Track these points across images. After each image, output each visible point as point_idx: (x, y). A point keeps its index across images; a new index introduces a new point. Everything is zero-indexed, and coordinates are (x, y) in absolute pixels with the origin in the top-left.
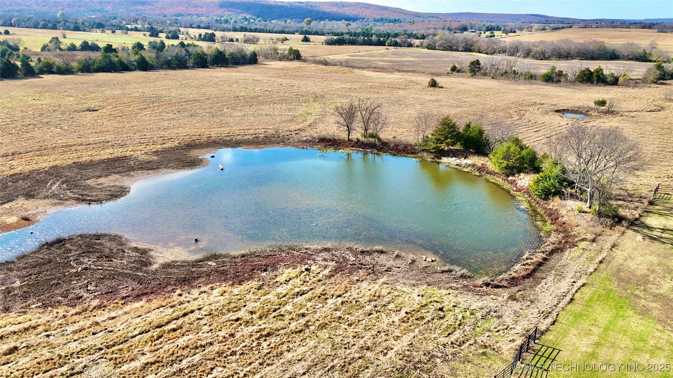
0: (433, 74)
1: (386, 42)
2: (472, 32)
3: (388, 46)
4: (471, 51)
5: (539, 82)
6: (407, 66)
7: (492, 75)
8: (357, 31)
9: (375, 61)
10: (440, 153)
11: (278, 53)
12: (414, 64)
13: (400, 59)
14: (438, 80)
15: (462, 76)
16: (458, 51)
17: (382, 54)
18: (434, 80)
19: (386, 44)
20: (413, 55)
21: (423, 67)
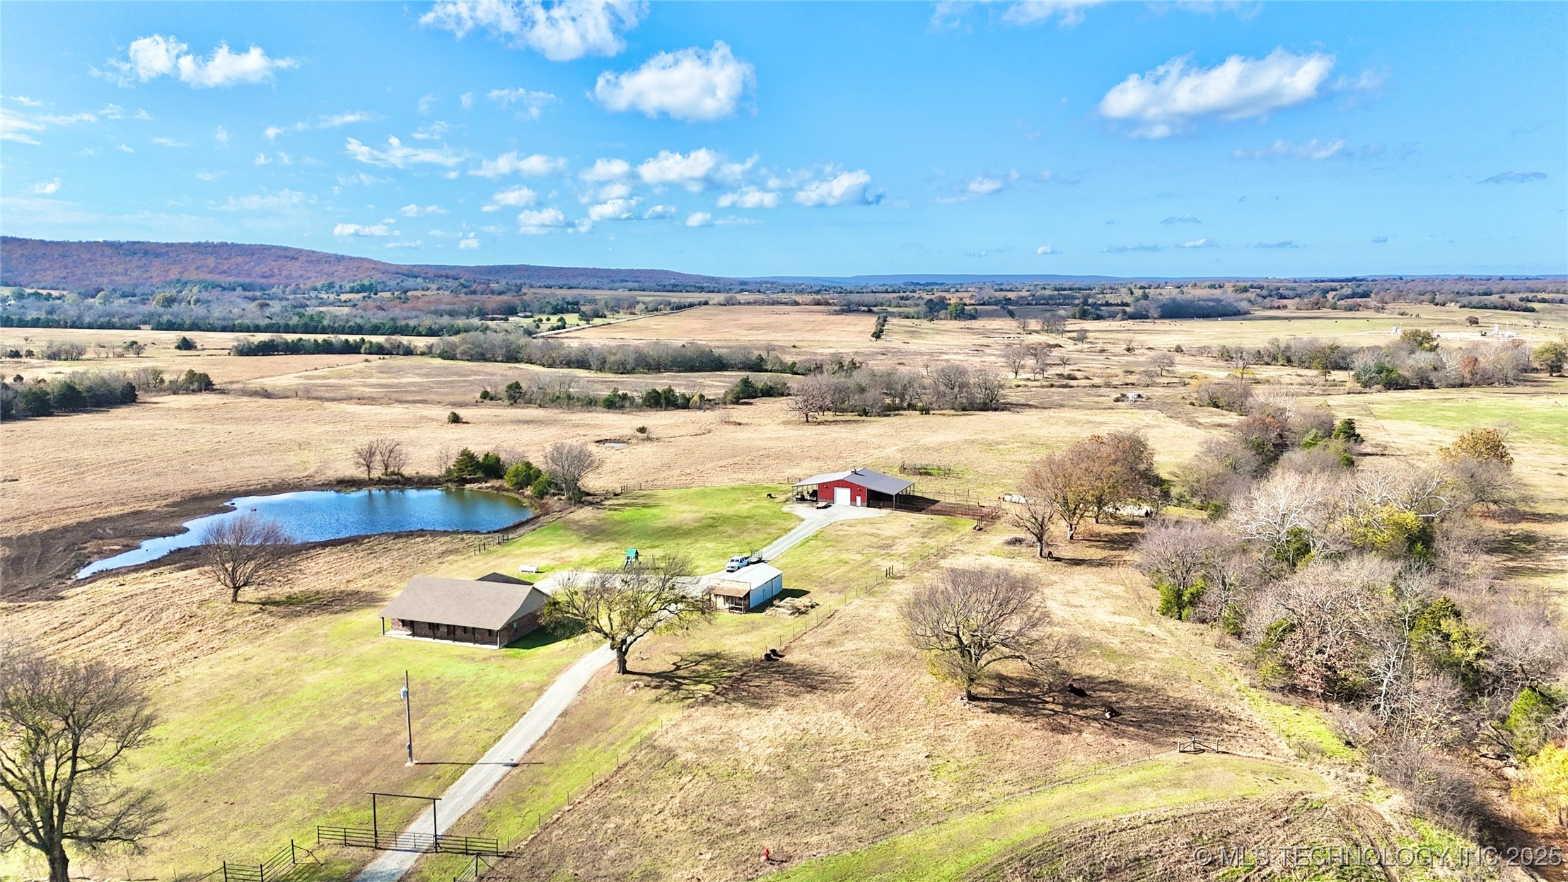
0: (454, 404)
1: (361, 347)
2: (526, 317)
3: (366, 353)
4: (517, 361)
5: (598, 408)
6: (411, 392)
7: (538, 401)
8: (291, 323)
9: (353, 386)
10: (463, 481)
11: (162, 381)
12: (422, 389)
13: (396, 381)
14: (461, 412)
15: (498, 405)
16: (496, 361)
17: (360, 372)
18: (454, 414)
19: (362, 351)
20: (418, 371)
21: (437, 393)
